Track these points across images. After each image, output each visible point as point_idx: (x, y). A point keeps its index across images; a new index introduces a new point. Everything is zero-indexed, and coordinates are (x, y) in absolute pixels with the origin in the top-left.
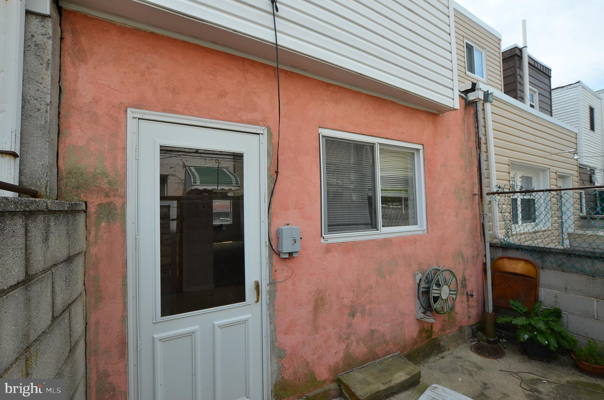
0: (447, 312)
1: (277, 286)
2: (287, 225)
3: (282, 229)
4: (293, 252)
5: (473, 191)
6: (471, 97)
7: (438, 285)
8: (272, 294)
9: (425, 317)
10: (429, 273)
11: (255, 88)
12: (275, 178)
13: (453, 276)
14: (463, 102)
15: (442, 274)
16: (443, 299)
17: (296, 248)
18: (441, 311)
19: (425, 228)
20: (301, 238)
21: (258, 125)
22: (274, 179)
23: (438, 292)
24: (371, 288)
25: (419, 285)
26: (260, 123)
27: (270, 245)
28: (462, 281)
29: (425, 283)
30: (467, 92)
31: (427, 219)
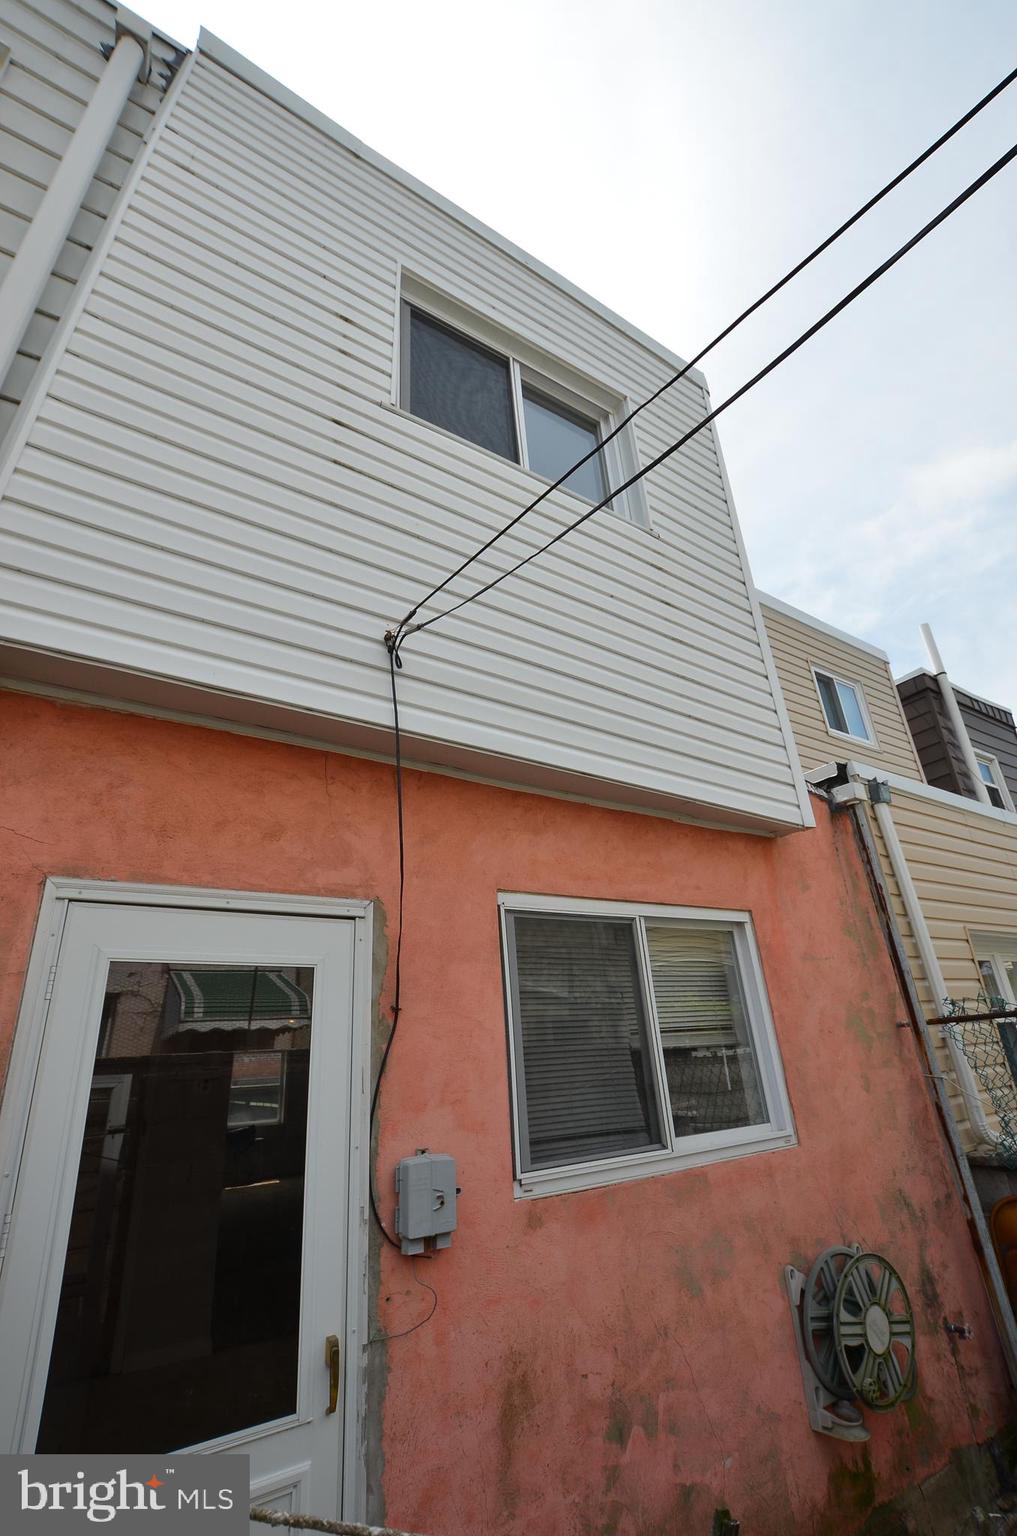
0: (897, 1398)
1: (390, 1351)
2: (419, 1153)
3: (406, 1168)
4: (436, 1235)
5: (894, 1016)
6: (841, 794)
7: (854, 1307)
8: (376, 1379)
9: (839, 1425)
10: (822, 1269)
11: (348, 815)
12: (392, 1025)
13: (890, 1274)
14: (825, 807)
15: (857, 1268)
16: (876, 1354)
17: (446, 1222)
18: (876, 1398)
19: (790, 1130)
20: (458, 1191)
21: (353, 896)
22: (389, 1026)
23: (857, 1330)
24: (666, 1334)
25: (801, 1308)
26: (359, 891)
27: (373, 1217)
28: (924, 1284)
29: (819, 1303)
30: (829, 784)
31: (791, 1105)
